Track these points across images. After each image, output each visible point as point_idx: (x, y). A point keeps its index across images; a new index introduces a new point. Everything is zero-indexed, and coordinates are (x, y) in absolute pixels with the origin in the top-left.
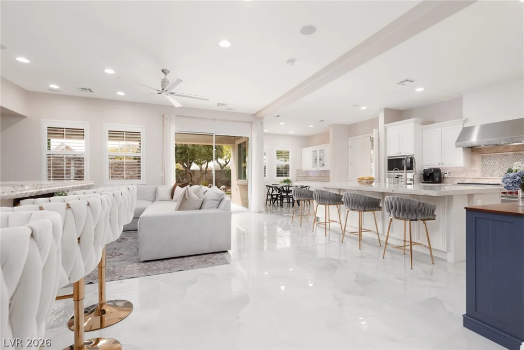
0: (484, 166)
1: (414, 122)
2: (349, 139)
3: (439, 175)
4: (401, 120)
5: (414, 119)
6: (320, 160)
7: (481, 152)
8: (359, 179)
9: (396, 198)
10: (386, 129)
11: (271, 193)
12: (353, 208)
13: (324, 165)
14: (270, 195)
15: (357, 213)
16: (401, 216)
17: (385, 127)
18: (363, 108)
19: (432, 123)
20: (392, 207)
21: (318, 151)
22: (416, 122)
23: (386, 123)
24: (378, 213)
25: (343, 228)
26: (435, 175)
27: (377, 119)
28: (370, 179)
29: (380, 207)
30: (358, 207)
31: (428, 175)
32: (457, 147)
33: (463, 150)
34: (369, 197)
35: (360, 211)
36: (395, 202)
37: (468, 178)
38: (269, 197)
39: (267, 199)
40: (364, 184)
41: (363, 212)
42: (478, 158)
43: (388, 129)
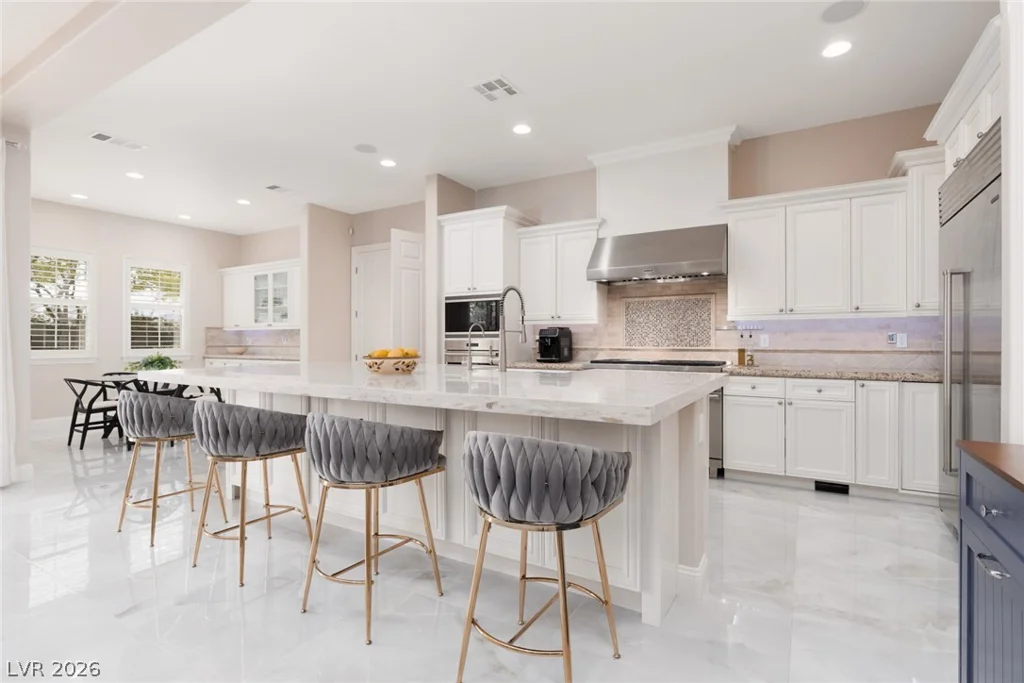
0: (630, 322)
1: (503, 215)
2: (353, 248)
3: (568, 343)
4: (472, 207)
5: (504, 207)
6: (277, 301)
7: (623, 295)
8: (370, 357)
9: (513, 443)
10: (440, 228)
11: (86, 406)
12: (343, 478)
13: (285, 316)
14: (83, 411)
15: (360, 495)
16: (529, 515)
17: (439, 222)
18: (388, 163)
19: (536, 224)
20: (497, 478)
21: (270, 278)
22: (507, 216)
23: (441, 212)
24: (433, 481)
25: (313, 517)
26: (564, 342)
27: (420, 206)
28: (406, 356)
29: (442, 459)
30: (361, 473)
31: (549, 341)
32: (588, 280)
33: (598, 288)
34: (403, 431)
35: (370, 485)
36: (509, 455)
37: (602, 350)
38: (81, 418)
39: (74, 425)
40: (387, 373)
41: (381, 489)
42: (619, 307)
43: (447, 229)
